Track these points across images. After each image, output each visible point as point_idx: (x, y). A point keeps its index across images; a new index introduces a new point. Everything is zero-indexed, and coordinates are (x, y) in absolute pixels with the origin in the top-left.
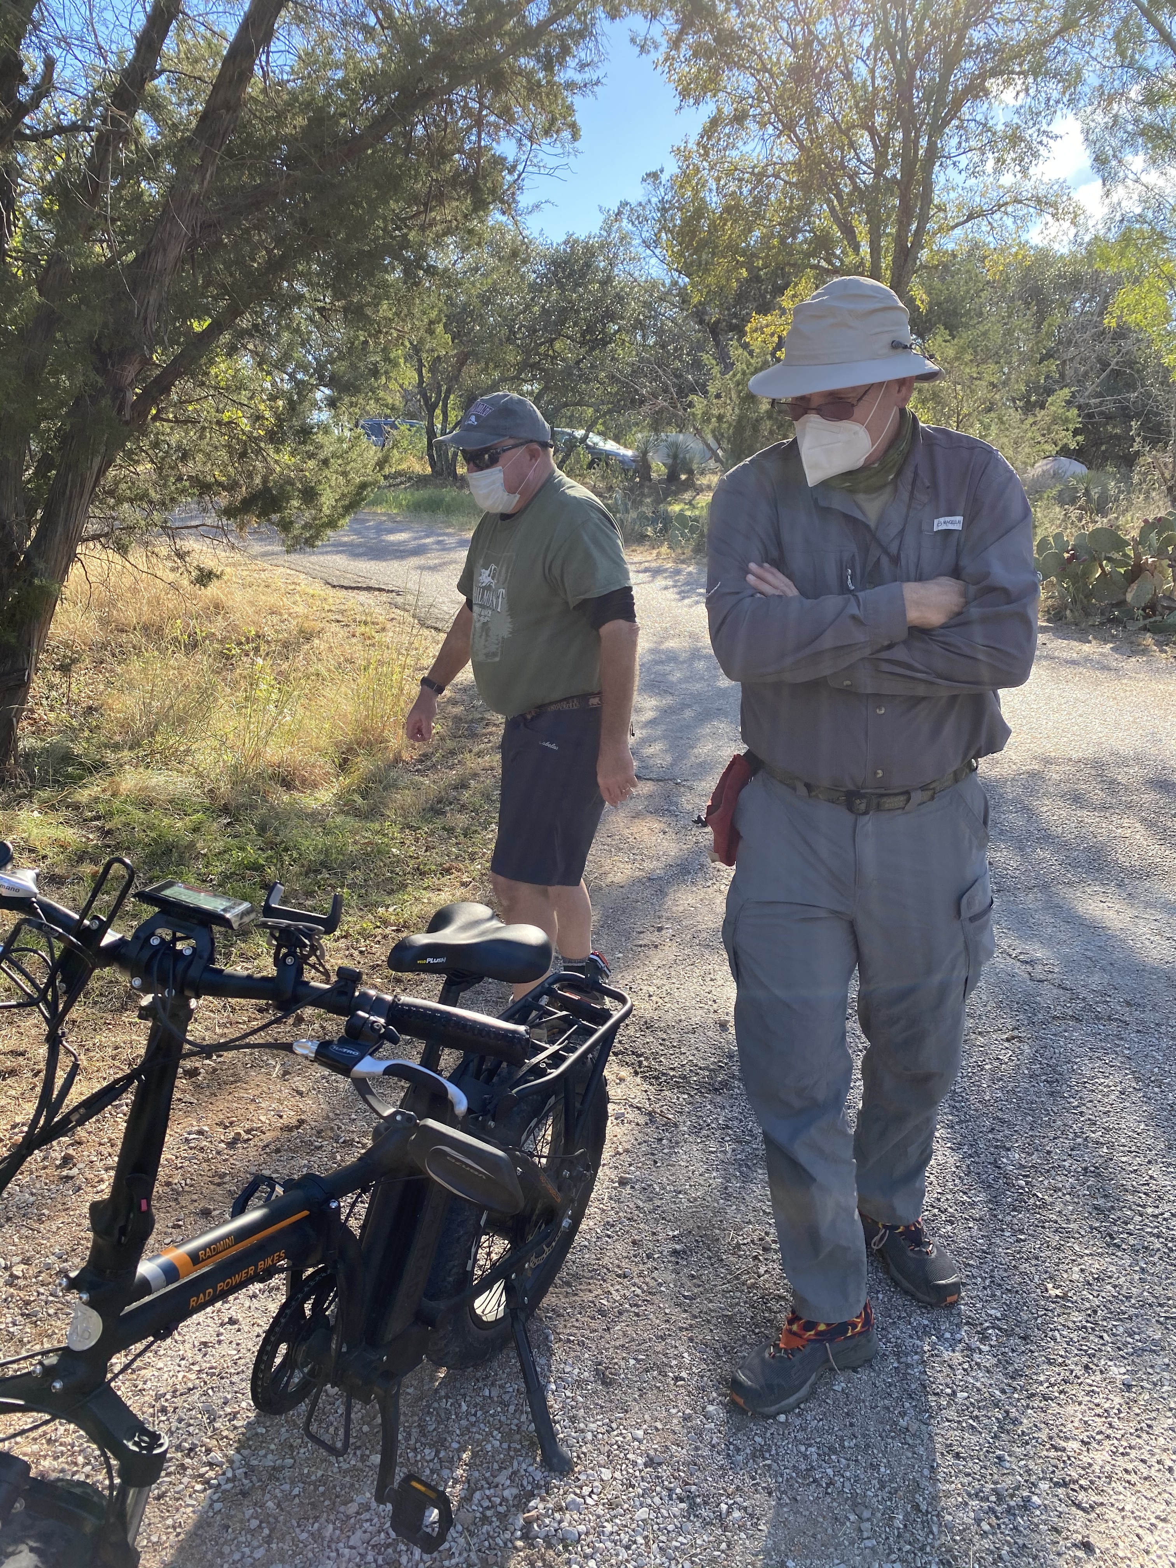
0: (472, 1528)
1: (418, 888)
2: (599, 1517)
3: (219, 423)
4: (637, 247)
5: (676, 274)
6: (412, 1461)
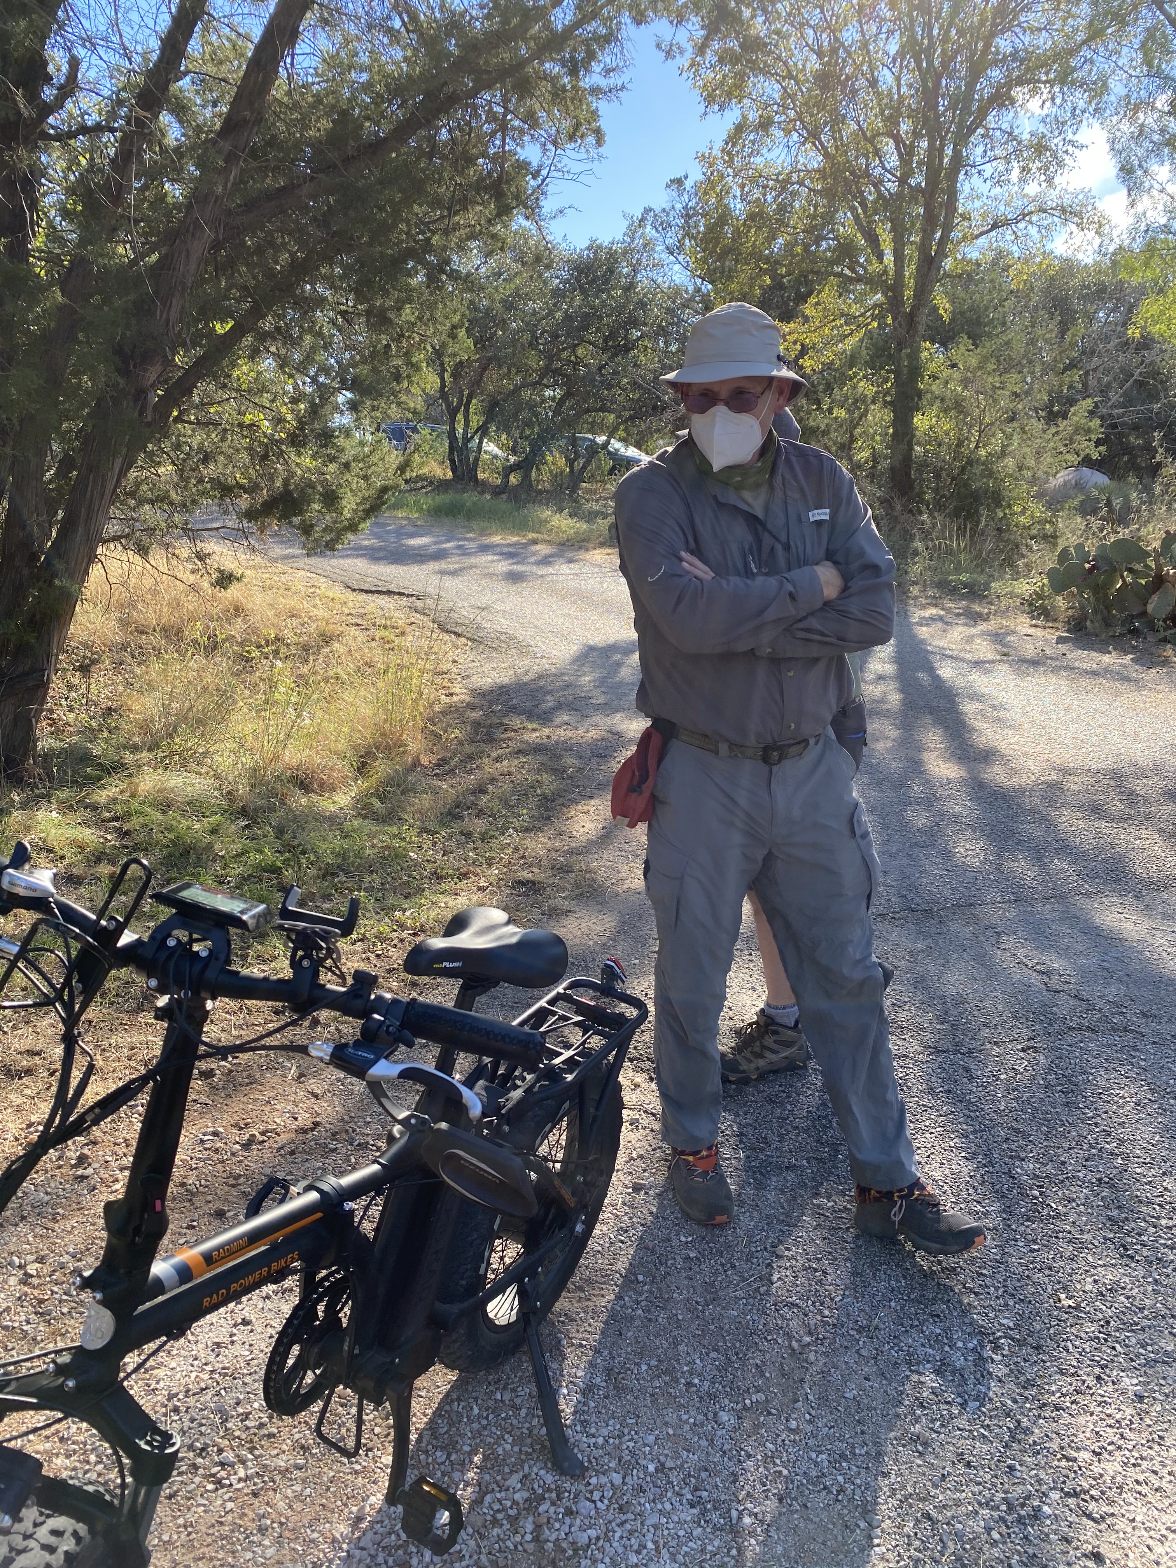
0: (482, 1531)
1: (435, 892)
2: (609, 1521)
3: (241, 425)
4: (660, 252)
5: (699, 281)
6: (424, 1463)
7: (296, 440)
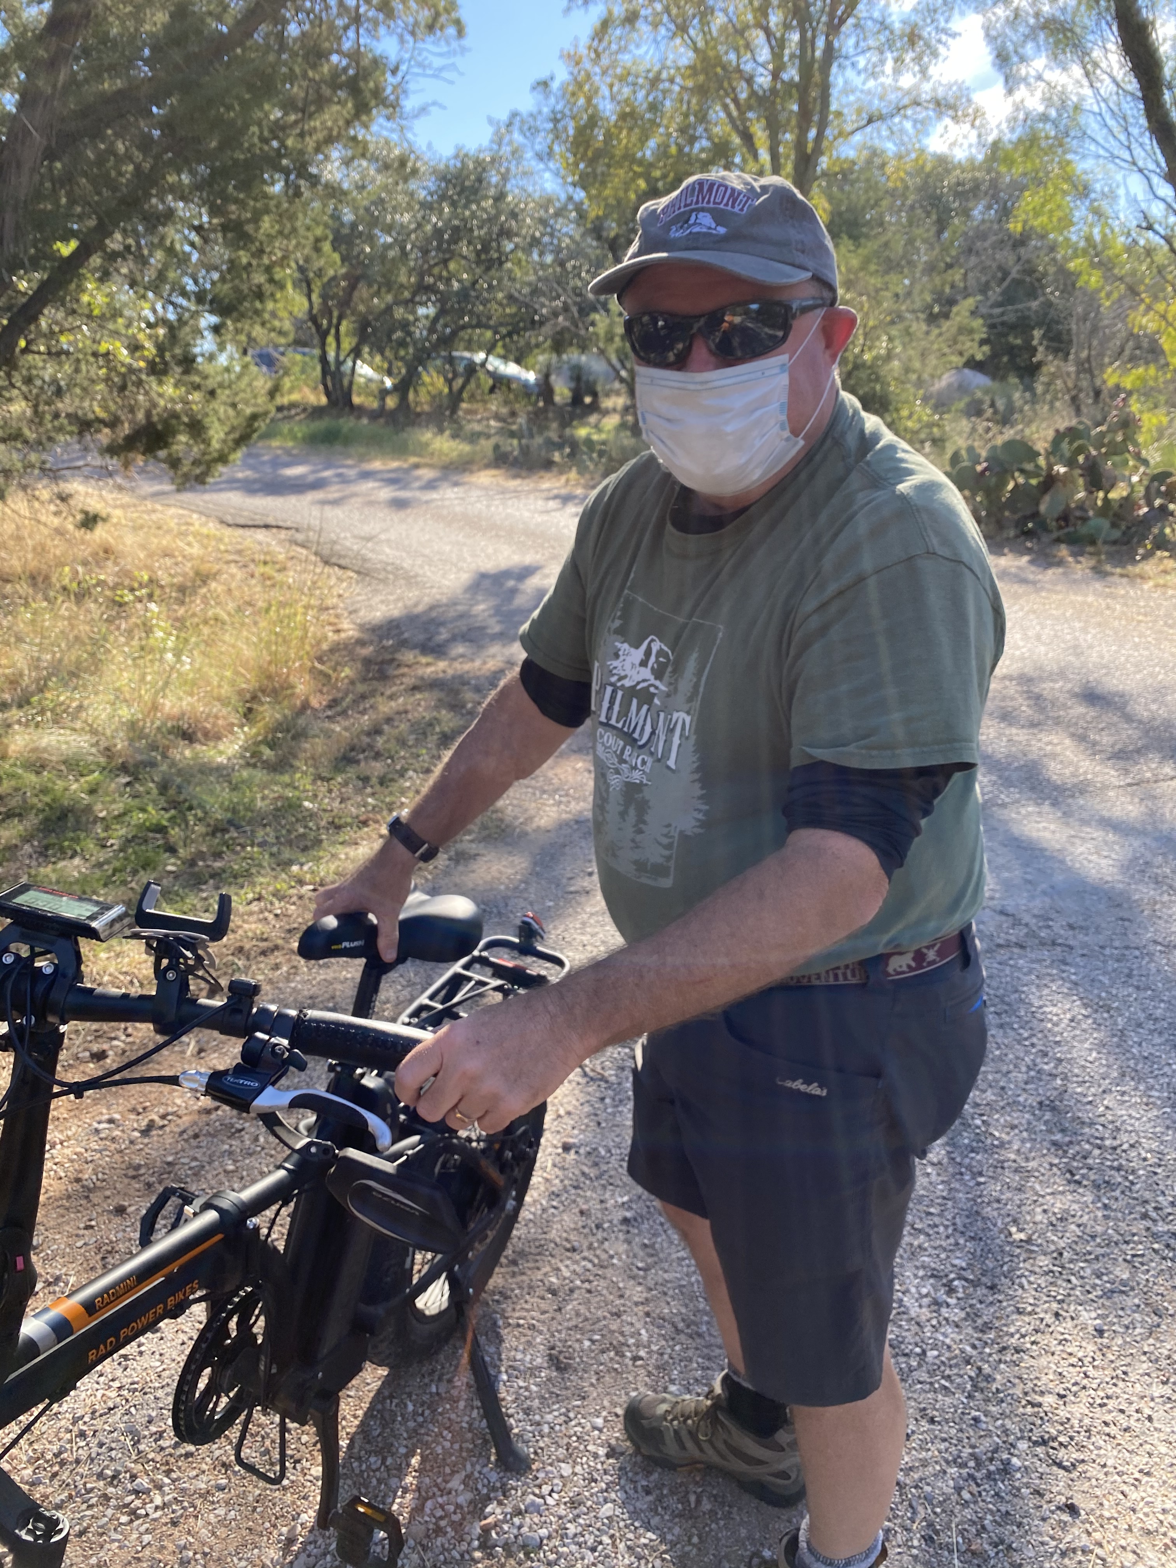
0: (425, 1542)
1: (334, 843)
2: (560, 1518)
4: (529, 160)
5: (570, 189)
7: (158, 369)
